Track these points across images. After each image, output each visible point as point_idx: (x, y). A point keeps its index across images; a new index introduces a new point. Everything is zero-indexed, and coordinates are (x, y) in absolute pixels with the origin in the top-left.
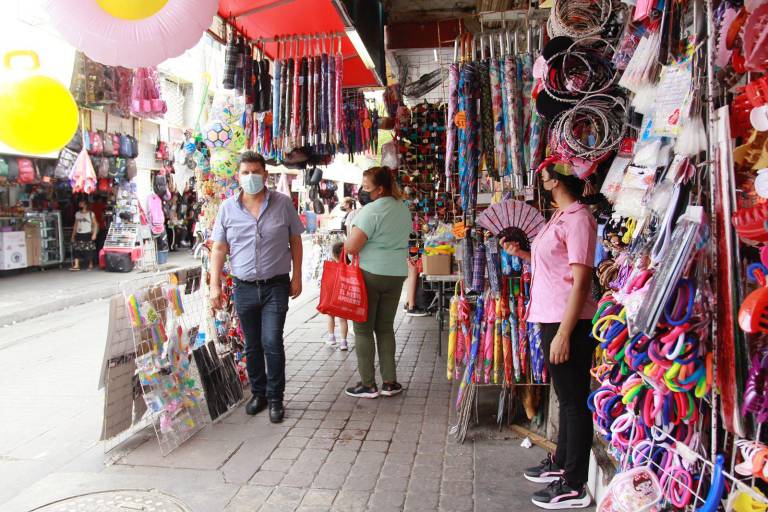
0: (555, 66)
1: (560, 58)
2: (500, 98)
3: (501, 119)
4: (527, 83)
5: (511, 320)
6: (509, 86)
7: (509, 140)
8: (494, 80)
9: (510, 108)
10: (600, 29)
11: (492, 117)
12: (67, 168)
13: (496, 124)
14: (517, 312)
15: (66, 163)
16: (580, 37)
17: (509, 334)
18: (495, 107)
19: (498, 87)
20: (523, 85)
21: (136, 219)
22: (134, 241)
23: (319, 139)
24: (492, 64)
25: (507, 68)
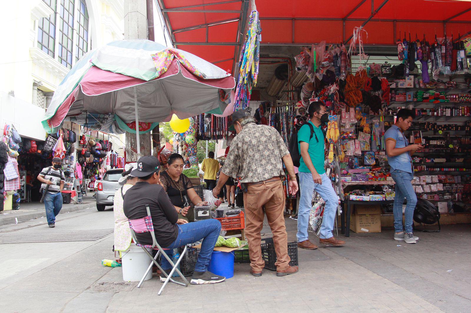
0: (298, 120)
1: (299, 119)
2: (282, 123)
3: (283, 128)
4: (289, 119)
5: (286, 180)
6: (285, 120)
7: (285, 133)
8: (281, 118)
9: (285, 125)
10: (305, 114)
11: (280, 127)
12: (50, 146)
13: (281, 129)
14: (287, 178)
15: (50, 143)
16: (302, 116)
17: (286, 184)
18: (281, 125)
19: (282, 120)
20: (288, 120)
21: (72, 175)
22: (73, 187)
23: (220, 133)
24: (280, 114)
25: (284, 115)
